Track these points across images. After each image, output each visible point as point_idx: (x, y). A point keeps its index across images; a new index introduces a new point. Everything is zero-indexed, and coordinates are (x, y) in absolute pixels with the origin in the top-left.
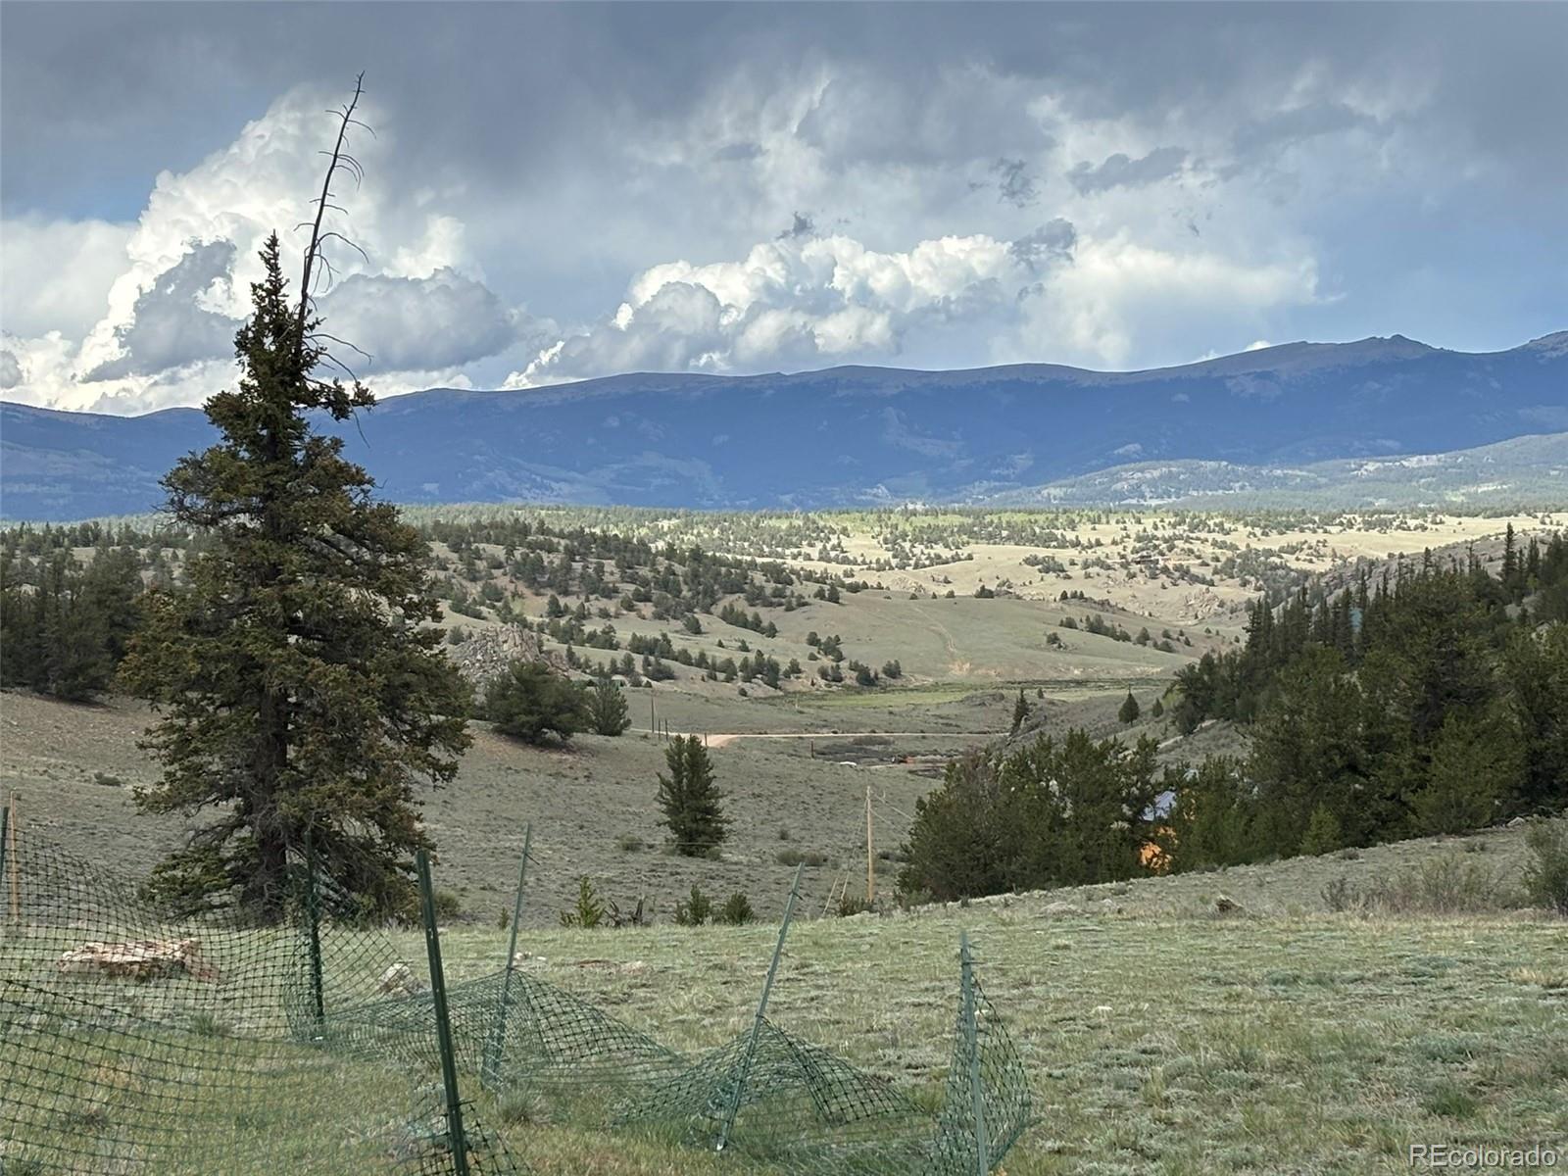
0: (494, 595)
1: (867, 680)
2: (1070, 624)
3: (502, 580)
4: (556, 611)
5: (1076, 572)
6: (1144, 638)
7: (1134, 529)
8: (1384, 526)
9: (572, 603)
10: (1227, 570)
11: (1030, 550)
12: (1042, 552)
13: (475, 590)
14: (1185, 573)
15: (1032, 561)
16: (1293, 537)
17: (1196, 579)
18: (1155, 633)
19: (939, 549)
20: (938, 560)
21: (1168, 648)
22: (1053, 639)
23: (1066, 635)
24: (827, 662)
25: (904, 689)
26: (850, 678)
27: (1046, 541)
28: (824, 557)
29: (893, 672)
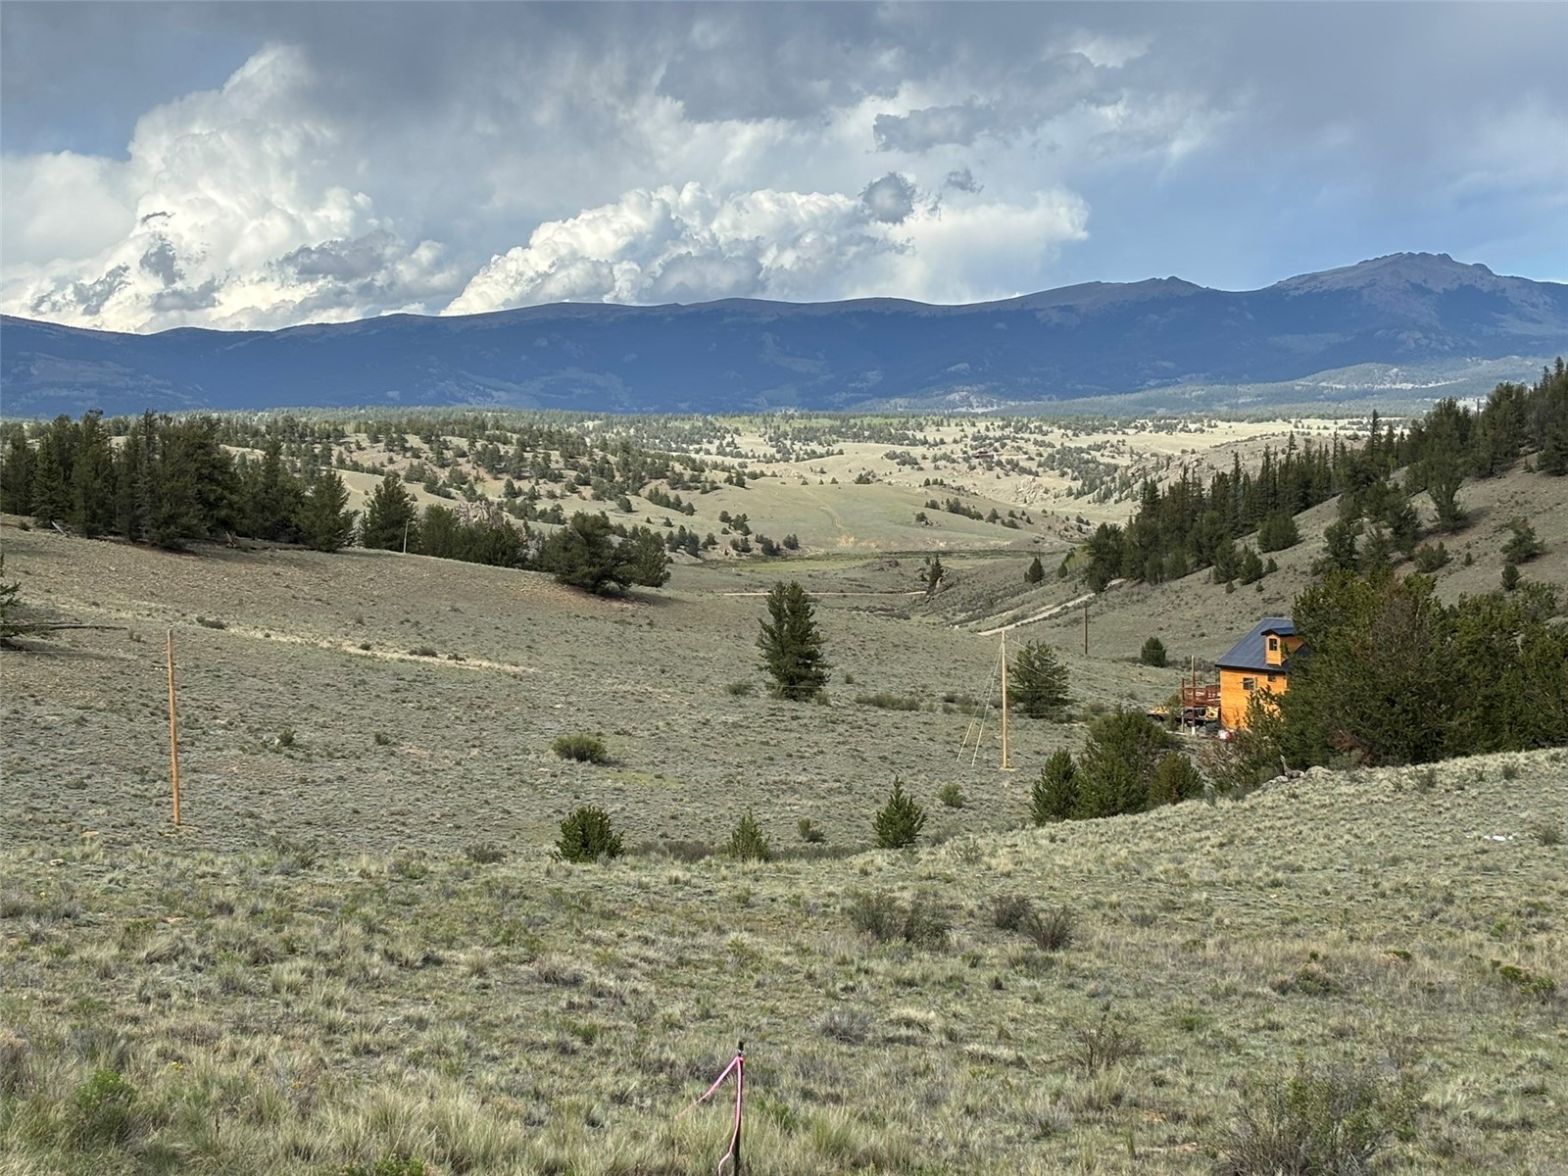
0: (460, 479)
1: (771, 551)
2: (934, 505)
3: (466, 467)
4: (512, 493)
5: (927, 464)
6: (994, 517)
7: (970, 431)
8: (1170, 429)
9: (525, 485)
10: (1049, 463)
11: (888, 447)
12: (899, 449)
13: (443, 475)
14: (1015, 466)
15: (891, 456)
16: (1098, 438)
17: (1024, 471)
18: (1003, 513)
19: (814, 446)
20: (813, 455)
21: (1013, 526)
22: (922, 518)
23: (930, 513)
24: (737, 535)
25: (801, 558)
26: (757, 549)
27: (900, 440)
28: (721, 452)
29: (792, 544)
